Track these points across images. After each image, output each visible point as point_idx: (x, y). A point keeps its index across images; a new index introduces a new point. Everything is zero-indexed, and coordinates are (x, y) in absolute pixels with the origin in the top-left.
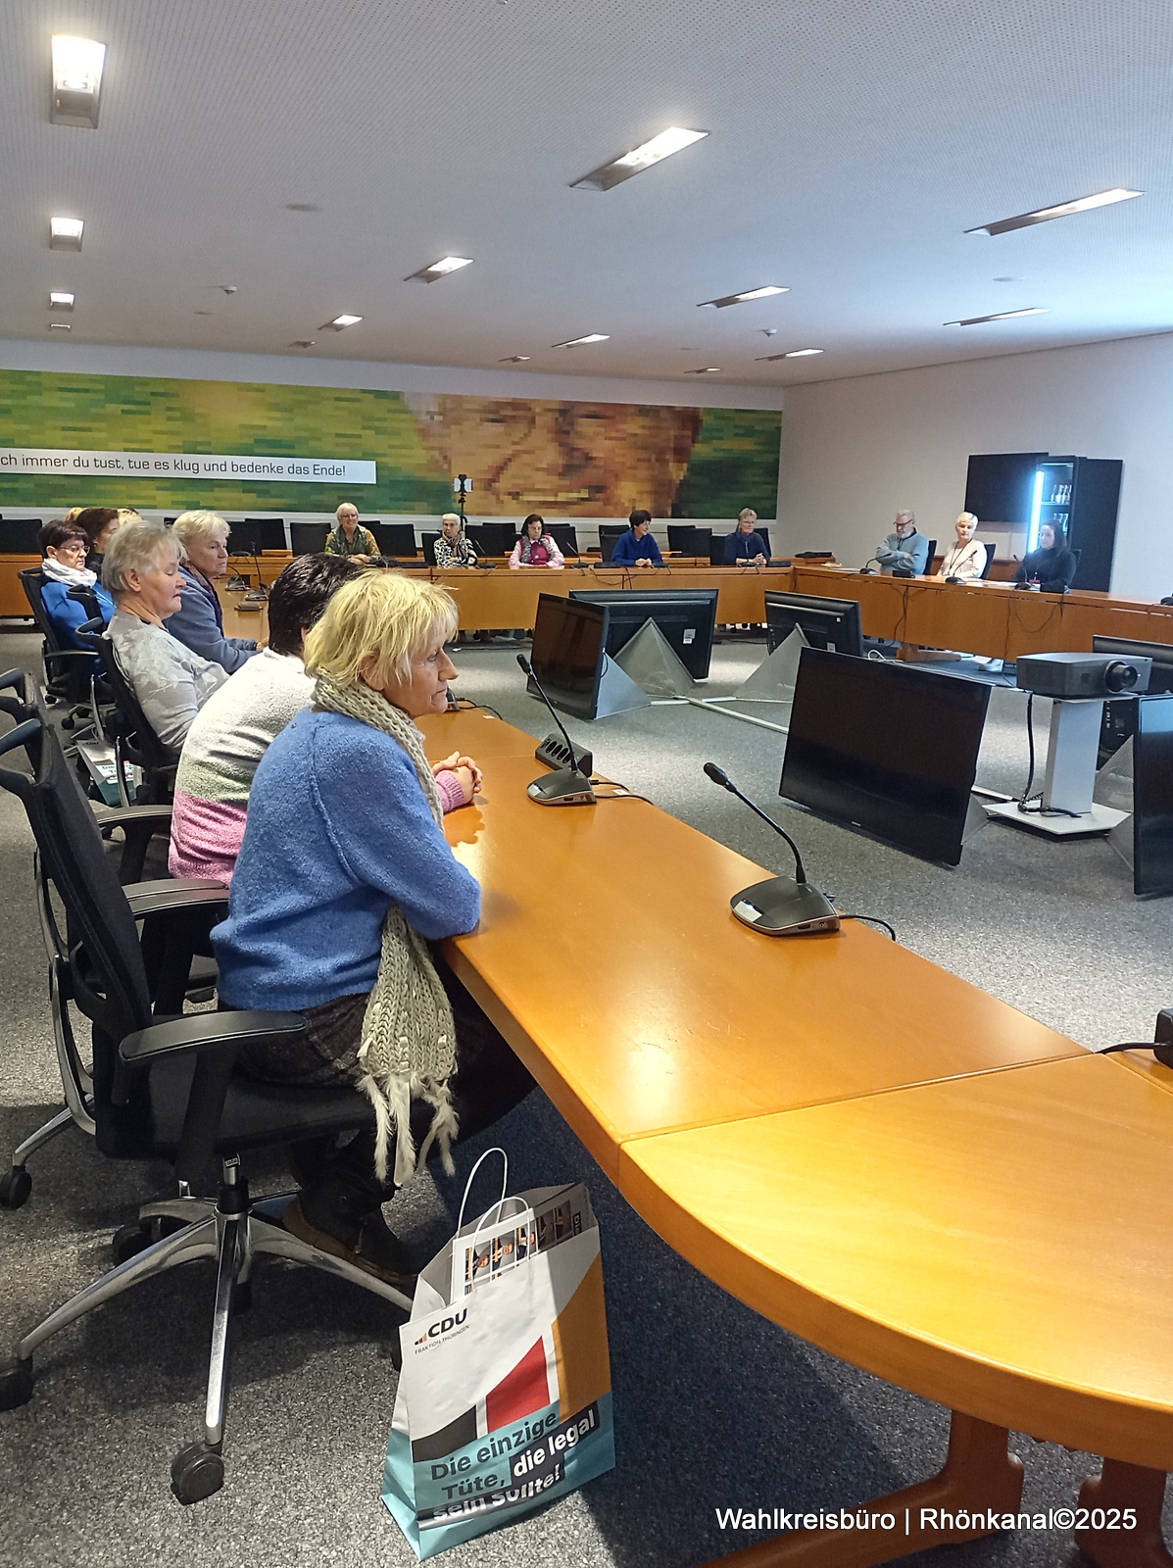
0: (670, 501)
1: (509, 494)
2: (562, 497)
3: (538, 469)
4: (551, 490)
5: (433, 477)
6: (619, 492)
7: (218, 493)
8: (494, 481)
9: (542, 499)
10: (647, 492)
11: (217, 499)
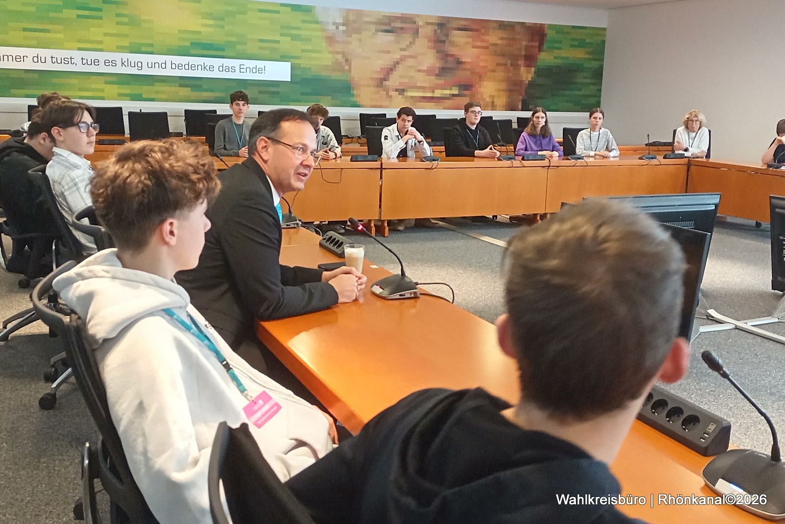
0: (521, 97)
1: (397, 90)
2: (438, 93)
3: (419, 71)
4: (430, 88)
5: (337, 76)
6: (482, 90)
7: (158, 87)
8: (385, 80)
9: (421, 94)
10: (504, 90)
11: (157, 92)
